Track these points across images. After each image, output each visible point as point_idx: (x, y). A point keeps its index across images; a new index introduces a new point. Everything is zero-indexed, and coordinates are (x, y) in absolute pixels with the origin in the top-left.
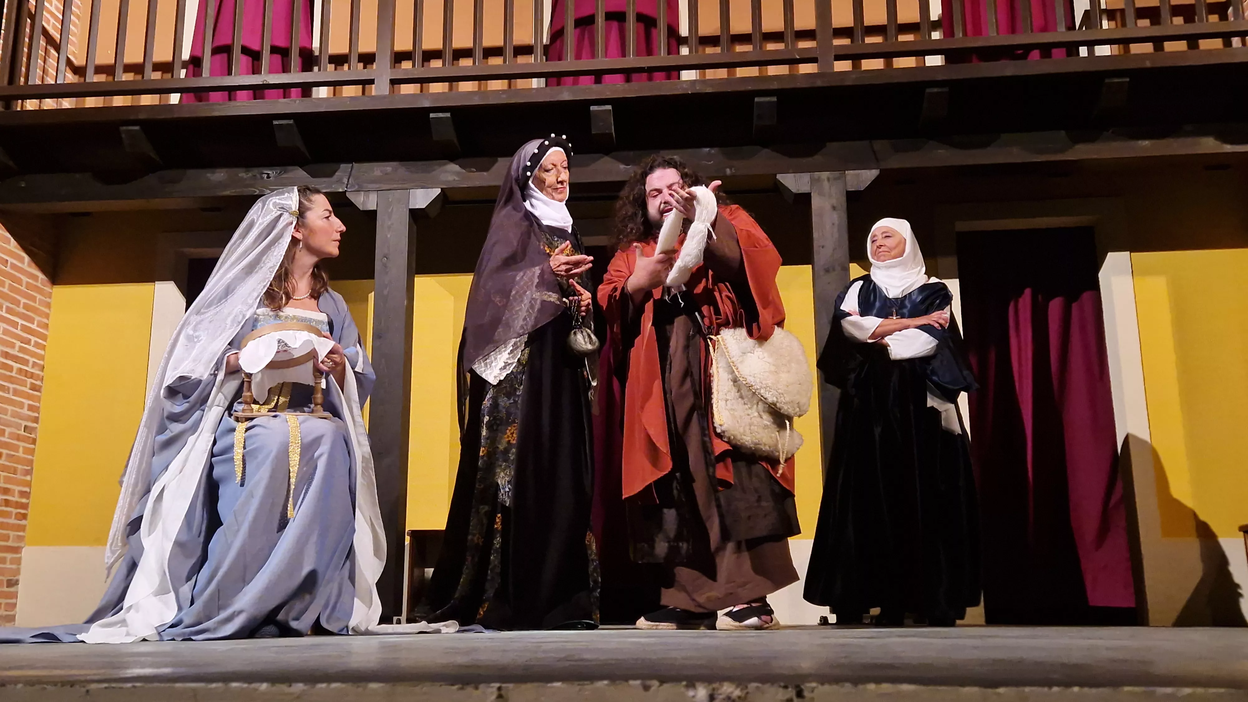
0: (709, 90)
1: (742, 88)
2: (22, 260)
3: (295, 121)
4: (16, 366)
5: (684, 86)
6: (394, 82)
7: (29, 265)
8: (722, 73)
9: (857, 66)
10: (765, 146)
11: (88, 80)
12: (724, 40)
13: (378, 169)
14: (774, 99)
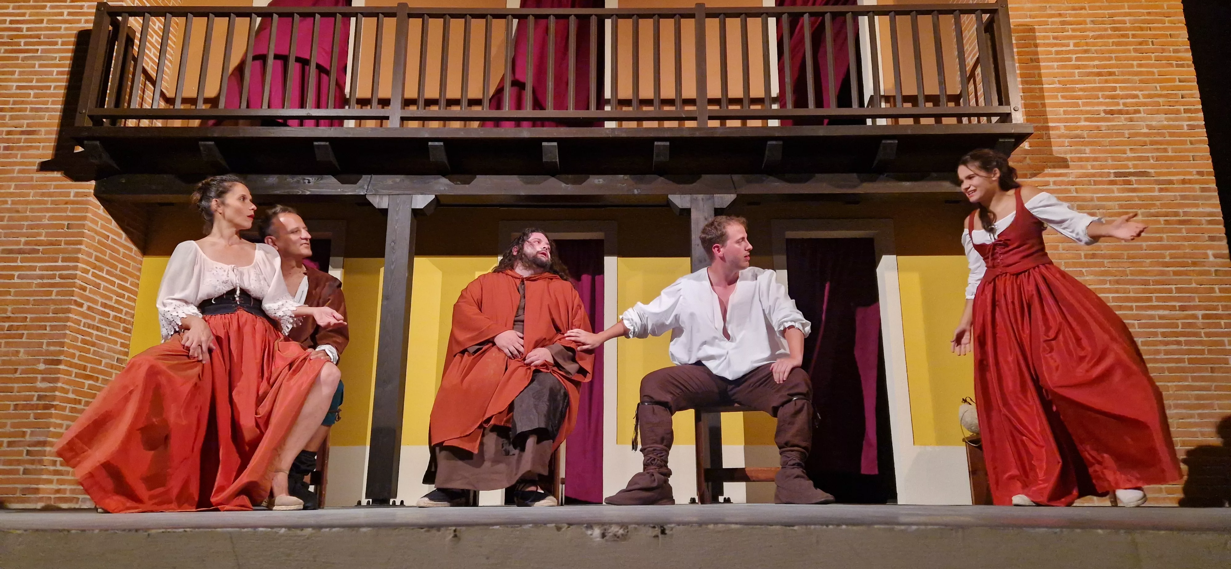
0: (624, 135)
1: (645, 135)
2: (120, 236)
3: (330, 143)
4: (112, 313)
5: (607, 131)
6: (403, 119)
7: (125, 240)
8: (633, 124)
9: (723, 124)
10: (661, 175)
11: (176, 107)
12: (634, 103)
13: (390, 180)
14: (668, 143)
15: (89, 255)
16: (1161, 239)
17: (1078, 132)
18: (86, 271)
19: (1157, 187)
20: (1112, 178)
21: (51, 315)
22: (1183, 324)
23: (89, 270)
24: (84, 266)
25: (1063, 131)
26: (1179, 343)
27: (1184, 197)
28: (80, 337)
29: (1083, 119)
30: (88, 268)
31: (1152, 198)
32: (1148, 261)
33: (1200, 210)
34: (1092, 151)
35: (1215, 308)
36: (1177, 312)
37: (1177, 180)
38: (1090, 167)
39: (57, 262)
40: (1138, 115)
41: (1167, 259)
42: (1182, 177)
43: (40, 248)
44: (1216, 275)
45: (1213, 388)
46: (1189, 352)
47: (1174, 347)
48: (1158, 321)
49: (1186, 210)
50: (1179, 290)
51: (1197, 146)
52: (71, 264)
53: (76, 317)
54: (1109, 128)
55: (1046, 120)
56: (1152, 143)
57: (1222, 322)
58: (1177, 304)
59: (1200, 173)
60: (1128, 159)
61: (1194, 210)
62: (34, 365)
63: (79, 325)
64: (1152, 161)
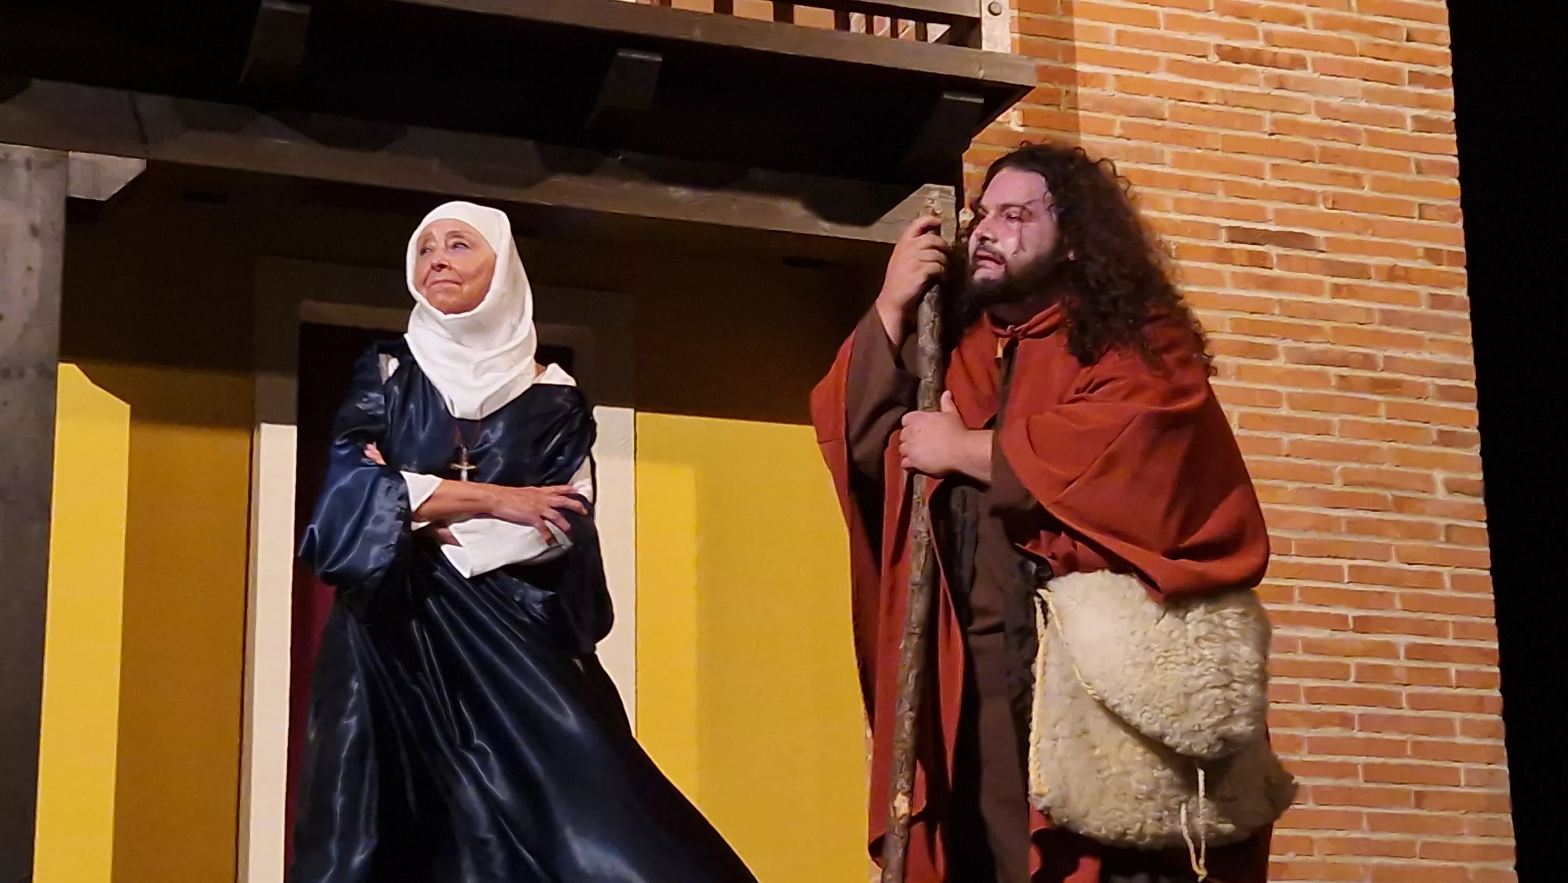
16: (1325, 429)
17: (1149, 99)
19: (1329, 280)
20: (1223, 244)
22: (1360, 668)
25: (1110, 91)
26: (1345, 721)
27: (1389, 318)
29: (1163, 65)
31: (1314, 311)
32: (1291, 486)
33: (1426, 356)
34: (1181, 160)
35: (1438, 630)
36: (1350, 636)
37: (1378, 268)
38: (1170, 204)
40: (1298, 73)
41: (1337, 487)
42: (1388, 261)
44: (1448, 540)
45: (1417, 850)
46: (1369, 747)
47: (1334, 732)
48: (1301, 657)
49: (1391, 352)
50: (1358, 574)
51: (1433, 179)
54: (1226, 99)
55: (1071, 55)
56: (1328, 156)
57: (1453, 668)
58: (1351, 613)
59: (1433, 255)
60: (1268, 194)
61: (1411, 355)
64: (1322, 208)
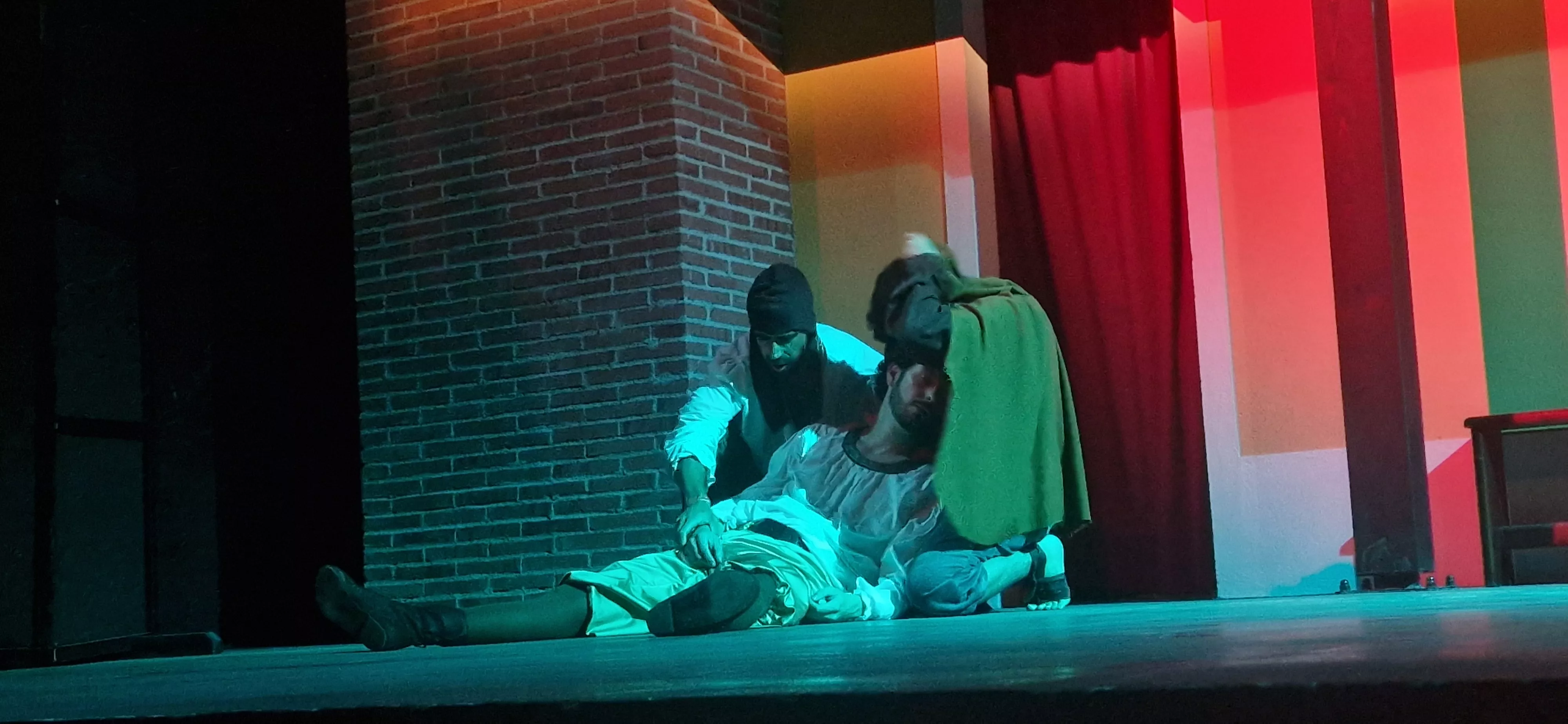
2: (736, 43)
15: (690, 96)
18: (690, 133)
21: (648, 235)
23: (695, 129)
24: (684, 122)
28: (705, 272)
30: (692, 124)
39: (637, 123)
43: (602, 99)
52: (662, 123)
53: (692, 232)
62: (639, 340)
63: (700, 249)
